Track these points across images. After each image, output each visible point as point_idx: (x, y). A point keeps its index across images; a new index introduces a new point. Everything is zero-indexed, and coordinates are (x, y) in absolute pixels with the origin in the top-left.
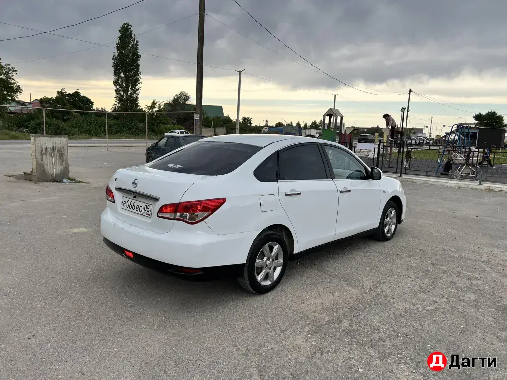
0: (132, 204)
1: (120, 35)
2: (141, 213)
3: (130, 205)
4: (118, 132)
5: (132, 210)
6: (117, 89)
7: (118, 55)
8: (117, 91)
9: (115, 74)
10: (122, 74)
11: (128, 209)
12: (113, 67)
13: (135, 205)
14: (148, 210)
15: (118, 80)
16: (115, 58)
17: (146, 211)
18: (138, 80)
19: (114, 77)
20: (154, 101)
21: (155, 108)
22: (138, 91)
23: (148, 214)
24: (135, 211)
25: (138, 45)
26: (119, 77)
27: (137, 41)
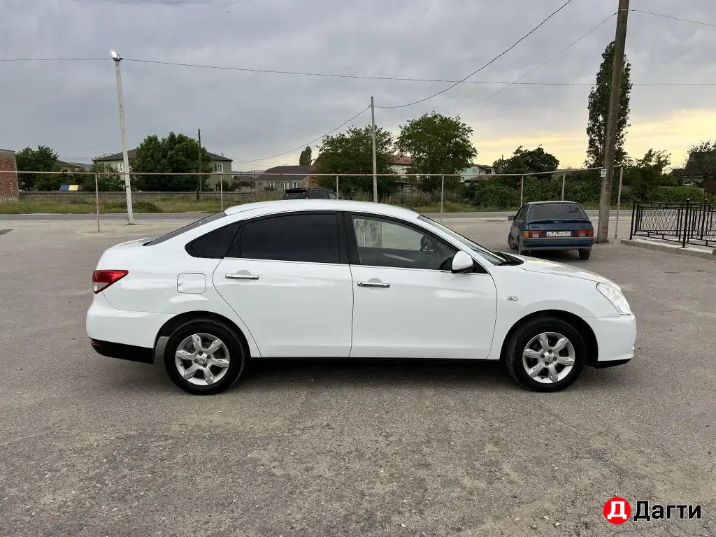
1: (603, 61)
4: (585, 200)
6: (591, 139)
7: (598, 90)
8: (592, 142)
9: (591, 118)
10: (601, 116)
12: (588, 108)
15: (594, 125)
16: (592, 95)
18: (624, 122)
19: (589, 122)
20: (650, 151)
21: (650, 161)
22: (623, 139)
25: (629, 70)
26: (597, 120)
27: (628, 65)
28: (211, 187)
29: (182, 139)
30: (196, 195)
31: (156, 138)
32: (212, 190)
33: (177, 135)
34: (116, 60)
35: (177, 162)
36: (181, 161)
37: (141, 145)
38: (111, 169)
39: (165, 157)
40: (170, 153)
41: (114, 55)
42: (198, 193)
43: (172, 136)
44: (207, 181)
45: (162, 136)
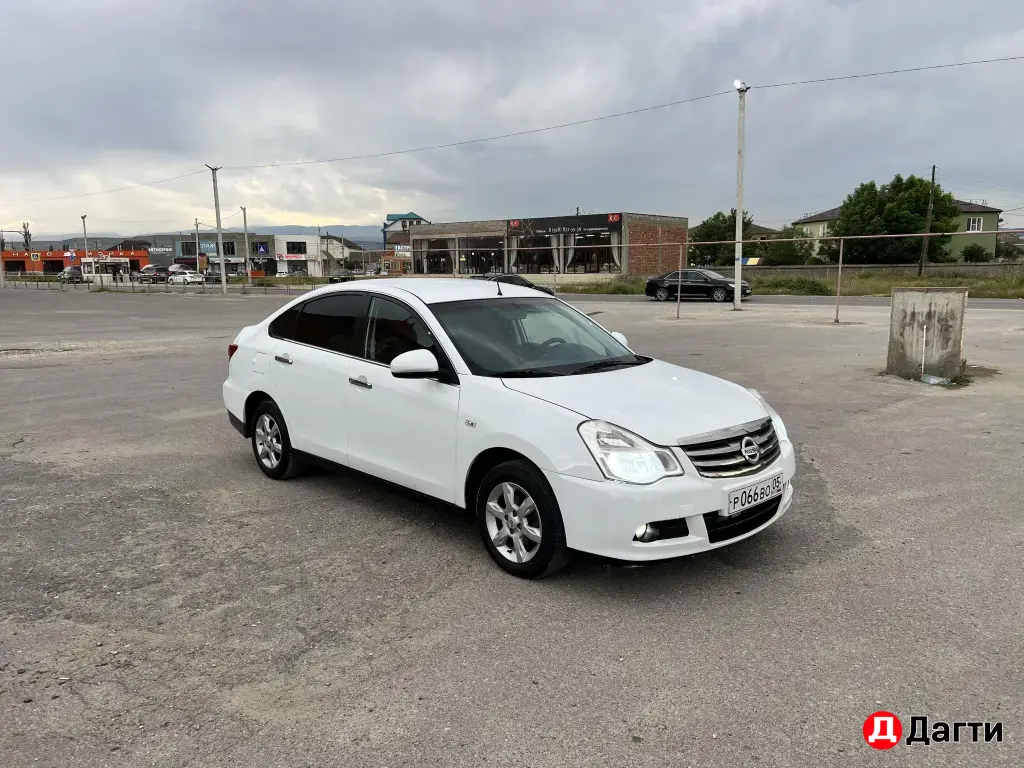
28: (953, 255)
29: (912, 182)
30: (917, 269)
31: (872, 186)
32: (954, 261)
33: (905, 178)
34: (741, 91)
35: (897, 219)
36: (904, 217)
37: (849, 197)
38: (803, 235)
39: (880, 212)
40: (889, 205)
41: (738, 84)
42: (921, 267)
43: (899, 179)
44: (946, 247)
45: (883, 181)
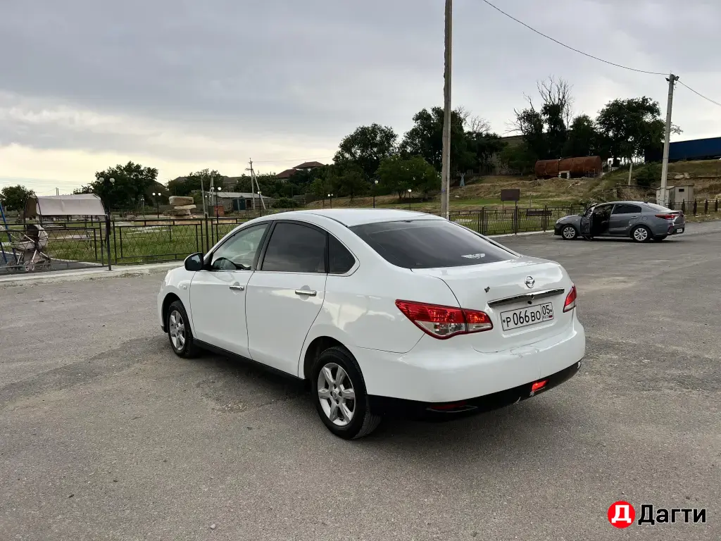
0: (523, 315)
2: (541, 320)
3: (520, 317)
5: (525, 323)
11: (519, 324)
13: (528, 314)
14: (548, 311)
17: (547, 314)
23: (551, 316)
24: (530, 322)
